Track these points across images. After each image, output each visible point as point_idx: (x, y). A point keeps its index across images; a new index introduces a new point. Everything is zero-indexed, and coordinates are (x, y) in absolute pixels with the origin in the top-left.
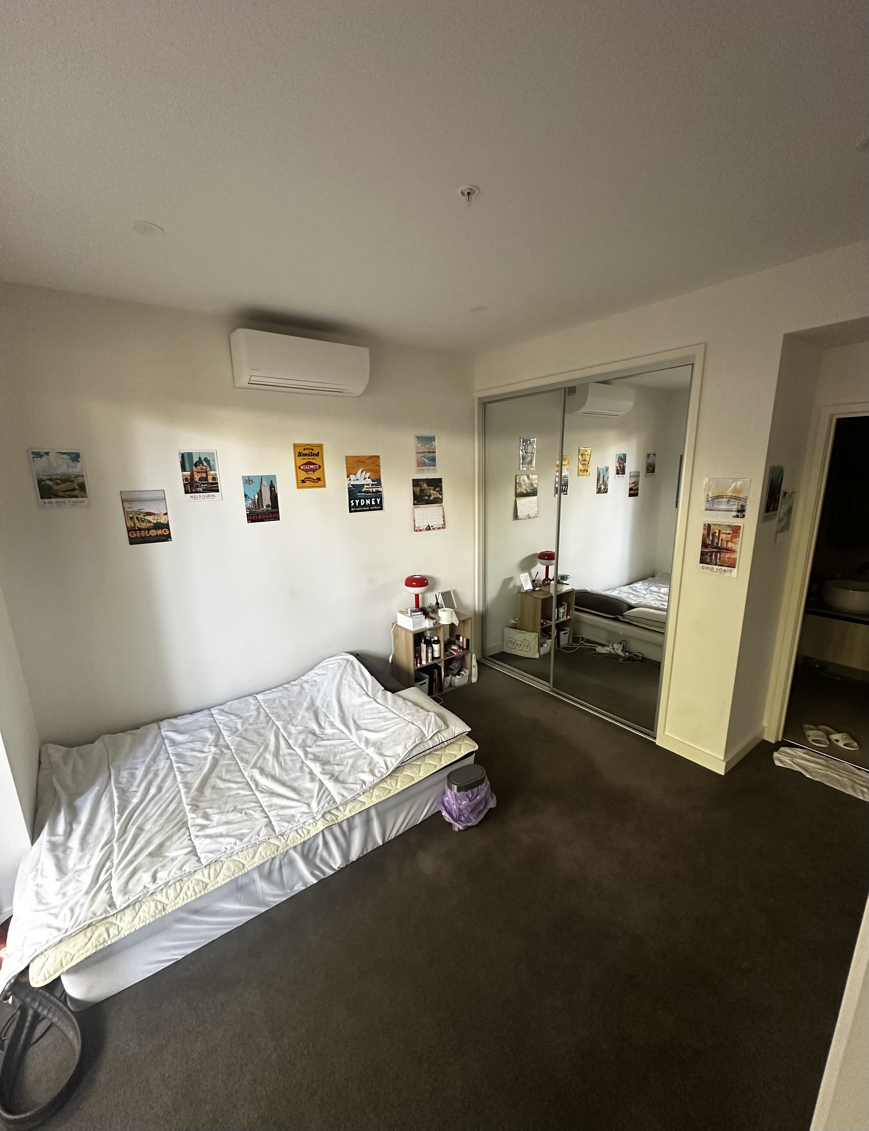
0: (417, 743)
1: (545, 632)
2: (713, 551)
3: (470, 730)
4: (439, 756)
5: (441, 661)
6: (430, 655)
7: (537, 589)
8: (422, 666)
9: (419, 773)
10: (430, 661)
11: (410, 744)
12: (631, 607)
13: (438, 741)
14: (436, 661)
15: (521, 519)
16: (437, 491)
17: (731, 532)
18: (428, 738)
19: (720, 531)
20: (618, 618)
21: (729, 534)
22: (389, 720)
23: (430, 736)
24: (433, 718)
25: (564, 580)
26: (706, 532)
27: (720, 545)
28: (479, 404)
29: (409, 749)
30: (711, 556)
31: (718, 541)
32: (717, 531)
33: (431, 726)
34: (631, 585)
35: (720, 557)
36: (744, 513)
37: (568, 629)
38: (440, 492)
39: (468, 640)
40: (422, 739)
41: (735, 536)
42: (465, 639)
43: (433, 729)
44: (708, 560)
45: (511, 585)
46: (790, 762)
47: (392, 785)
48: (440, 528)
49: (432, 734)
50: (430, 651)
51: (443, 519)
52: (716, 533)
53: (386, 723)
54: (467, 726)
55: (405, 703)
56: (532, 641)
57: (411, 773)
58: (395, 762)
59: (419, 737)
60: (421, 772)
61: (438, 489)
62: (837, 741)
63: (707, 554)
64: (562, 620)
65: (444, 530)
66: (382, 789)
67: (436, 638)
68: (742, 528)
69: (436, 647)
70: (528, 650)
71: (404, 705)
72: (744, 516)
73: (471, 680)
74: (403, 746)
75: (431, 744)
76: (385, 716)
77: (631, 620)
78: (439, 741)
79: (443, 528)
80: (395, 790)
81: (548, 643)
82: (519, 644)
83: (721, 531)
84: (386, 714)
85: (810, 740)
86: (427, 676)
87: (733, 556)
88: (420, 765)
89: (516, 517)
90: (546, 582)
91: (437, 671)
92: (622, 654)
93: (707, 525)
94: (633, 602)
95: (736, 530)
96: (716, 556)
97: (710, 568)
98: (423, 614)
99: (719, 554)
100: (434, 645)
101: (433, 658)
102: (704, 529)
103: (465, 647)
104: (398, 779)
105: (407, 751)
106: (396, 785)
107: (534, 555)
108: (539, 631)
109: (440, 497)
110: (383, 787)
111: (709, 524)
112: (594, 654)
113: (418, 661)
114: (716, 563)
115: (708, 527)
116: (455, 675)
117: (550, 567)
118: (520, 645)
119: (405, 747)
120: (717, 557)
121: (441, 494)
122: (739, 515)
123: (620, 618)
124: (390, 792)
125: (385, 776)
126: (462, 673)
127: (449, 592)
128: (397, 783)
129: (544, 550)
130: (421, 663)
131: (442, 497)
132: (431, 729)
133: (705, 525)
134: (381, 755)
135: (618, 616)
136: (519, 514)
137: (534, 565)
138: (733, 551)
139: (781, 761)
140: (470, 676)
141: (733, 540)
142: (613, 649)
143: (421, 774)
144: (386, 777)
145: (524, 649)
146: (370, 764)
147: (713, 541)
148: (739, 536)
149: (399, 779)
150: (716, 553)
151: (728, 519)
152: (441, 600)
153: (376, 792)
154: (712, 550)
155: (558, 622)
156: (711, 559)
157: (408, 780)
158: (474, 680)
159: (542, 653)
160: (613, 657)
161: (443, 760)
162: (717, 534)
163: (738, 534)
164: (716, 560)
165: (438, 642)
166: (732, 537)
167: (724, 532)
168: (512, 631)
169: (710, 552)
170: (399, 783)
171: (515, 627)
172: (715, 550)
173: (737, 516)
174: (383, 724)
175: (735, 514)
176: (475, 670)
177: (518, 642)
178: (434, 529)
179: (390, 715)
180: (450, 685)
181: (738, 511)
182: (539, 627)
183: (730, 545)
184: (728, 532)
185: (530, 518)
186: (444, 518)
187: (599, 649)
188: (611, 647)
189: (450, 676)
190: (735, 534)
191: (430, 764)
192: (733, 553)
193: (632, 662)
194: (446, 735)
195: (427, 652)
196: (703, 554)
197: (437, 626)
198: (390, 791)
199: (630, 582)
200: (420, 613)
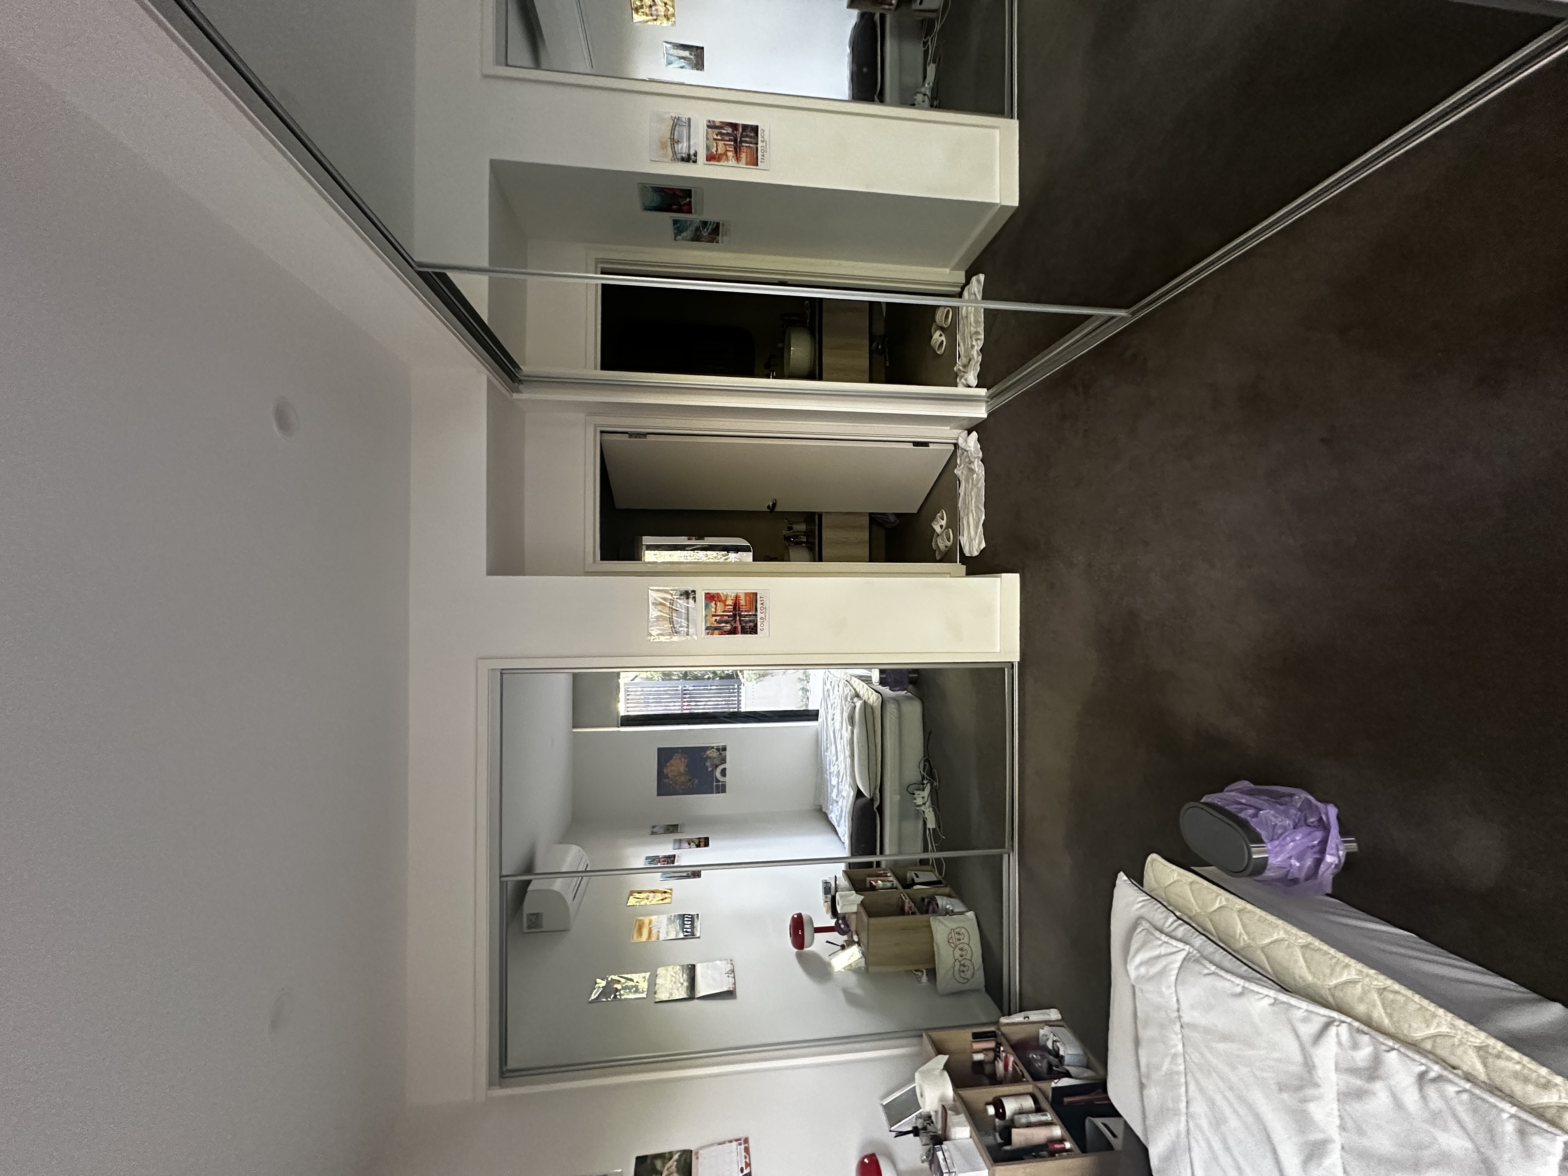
0: (1213, 968)
1: (927, 907)
2: (740, 620)
3: (1122, 877)
4: (1216, 917)
5: (1040, 1089)
6: (1034, 1118)
7: (856, 938)
8: (1067, 1135)
9: (1283, 940)
10: (1049, 1117)
11: (1227, 985)
12: (859, 794)
13: (1182, 928)
14: (1045, 1105)
15: (735, 984)
16: (664, 1166)
17: (714, 602)
18: (1187, 947)
19: (713, 616)
20: (877, 808)
21: (715, 604)
22: (1212, 1103)
23: (1181, 945)
24: (1138, 959)
25: (830, 888)
26: (716, 632)
27: (731, 614)
28: (501, 1086)
29: (1241, 982)
30: (746, 622)
31: (726, 615)
32: (714, 618)
33: (1156, 952)
34: (835, 824)
35: (745, 611)
36: (690, 592)
37: (908, 875)
38: (664, 1157)
39: (977, 1037)
40: (1197, 961)
41: (718, 598)
42: (977, 1046)
43: (1160, 946)
44: (752, 624)
45: (859, 991)
46: (977, 537)
47: (1365, 993)
48: (747, 1150)
49: (1174, 943)
50: (1023, 1119)
51: (728, 1144)
52: (716, 620)
53: (1228, 1112)
54: (1117, 882)
55: (1148, 1077)
56: (946, 926)
57: (1296, 961)
58: (1299, 1008)
59: (1197, 967)
60: (1275, 937)
61: (658, 1164)
62: (941, 526)
63: (743, 626)
64: (895, 882)
65: (751, 1141)
66: (1396, 1016)
67: (991, 1110)
68: (706, 592)
69: (1010, 1106)
70: (963, 931)
71: (1155, 1076)
72: (694, 591)
73: (1058, 1020)
74: (1244, 1000)
75: (1199, 940)
76: (1211, 1124)
77: (875, 789)
78: (1180, 925)
79: (746, 1141)
80: (1368, 975)
81: (944, 903)
82: (960, 952)
83: (714, 613)
84: (1204, 1123)
85: (949, 544)
86: (1087, 1121)
87: (742, 597)
88: (1263, 949)
89: (729, 994)
90: (842, 926)
91: (1066, 1100)
92: (928, 788)
93: (707, 631)
94: (852, 794)
95: (711, 597)
96: (745, 616)
97: (762, 621)
98: (941, 1144)
99: (742, 613)
100: (1009, 1112)
101: (1038, 1110)
102: (712, 634)
103: (992, 1044)
104: (1336, 987)
105: (1247, 984)
106: (1354, 982)
107: (799, 957)
108: (924, 917)
109: (676, 1157)
110: (1390, 1016)
111: (706, 629)
112: (939, 827)
113: (1058, 1146)
114: (754, 615)
115: (710, 630)
116: (1061, 1058)
117: (815, 926)
118: (961, 949)
119: (1241, 994)
120: (747, 615)
121: (671, 1154)
122: (692, 596)
123: (877, 804)
124: (1384, 989)
125: (1356, 1024)
126: (1050, 1045)
127: (886, 1107)
128: (1346, 983)
129: (788, 940)
130: (1061, 1141)
131: (677, 1152)
132: (1163, 950)
133: (708, 634)
134: (1309, 1066)
135: (875, 807)
136: (725, 989)
137: (815, 956)
138: (737, 597)
139: (980, 543)
140: (1049, 1023)
141: (724, 599)
142: (924, 804)
143: (1282, 935)
144: (1356, 1019)
145: (966, 940)
146: (1359, 1094)
147: (727, 622)
148: (718, 594)
149: (1334, 982)
150: (740, 616)
151: (698, 609)
152: (906, 1124)
153: (1419, 1032)
154: (738, 623)
155: (900, 887)
156: (750, 621)
157: (1317, 956)
158: (1054, 1015)
159: (963, 909)
160: (936, 799)
161: (1217, 905)
162: (718, 618)
163: (716, 595)
164: (750, 615)
165: (998, 1104)
166: (720, 601)
167: (713, 610)
168: (940, 972)
169: (741, 624)
170: (1345, 977)
171: (932, 973)
172: (738, 618)
173: (694, 598)
174: (1234, 1123)
175: (691, 601)
176: (1035, 1016)
177: (957, 956)
178: (748, 1165)
179: (1199, 1107)
180: (1088, 1067)
181: (688, 598)
182: (920, 917)
183: (729, 602)
184: (714, 606)
185: (733, 971)
186: (724, 1143)
187: (931, 825)
188: (923, 808)
189: (1067, 1068)
190: (716, 599)
191: (1244, 926)
192: (739, 597)
193: (934, 770)
194: (1158, 915)
195: (1029, 1125)
196: (744, 632)
197: (959, 1104)
198: (1381, 991)
199: (829, 828)
200: (940, 1154)
